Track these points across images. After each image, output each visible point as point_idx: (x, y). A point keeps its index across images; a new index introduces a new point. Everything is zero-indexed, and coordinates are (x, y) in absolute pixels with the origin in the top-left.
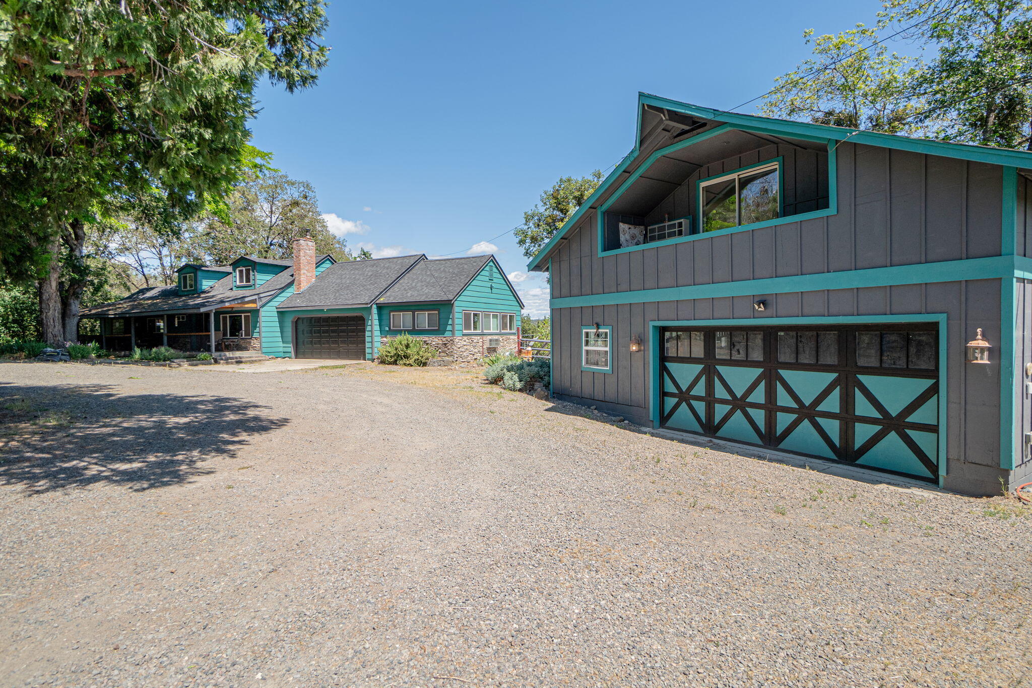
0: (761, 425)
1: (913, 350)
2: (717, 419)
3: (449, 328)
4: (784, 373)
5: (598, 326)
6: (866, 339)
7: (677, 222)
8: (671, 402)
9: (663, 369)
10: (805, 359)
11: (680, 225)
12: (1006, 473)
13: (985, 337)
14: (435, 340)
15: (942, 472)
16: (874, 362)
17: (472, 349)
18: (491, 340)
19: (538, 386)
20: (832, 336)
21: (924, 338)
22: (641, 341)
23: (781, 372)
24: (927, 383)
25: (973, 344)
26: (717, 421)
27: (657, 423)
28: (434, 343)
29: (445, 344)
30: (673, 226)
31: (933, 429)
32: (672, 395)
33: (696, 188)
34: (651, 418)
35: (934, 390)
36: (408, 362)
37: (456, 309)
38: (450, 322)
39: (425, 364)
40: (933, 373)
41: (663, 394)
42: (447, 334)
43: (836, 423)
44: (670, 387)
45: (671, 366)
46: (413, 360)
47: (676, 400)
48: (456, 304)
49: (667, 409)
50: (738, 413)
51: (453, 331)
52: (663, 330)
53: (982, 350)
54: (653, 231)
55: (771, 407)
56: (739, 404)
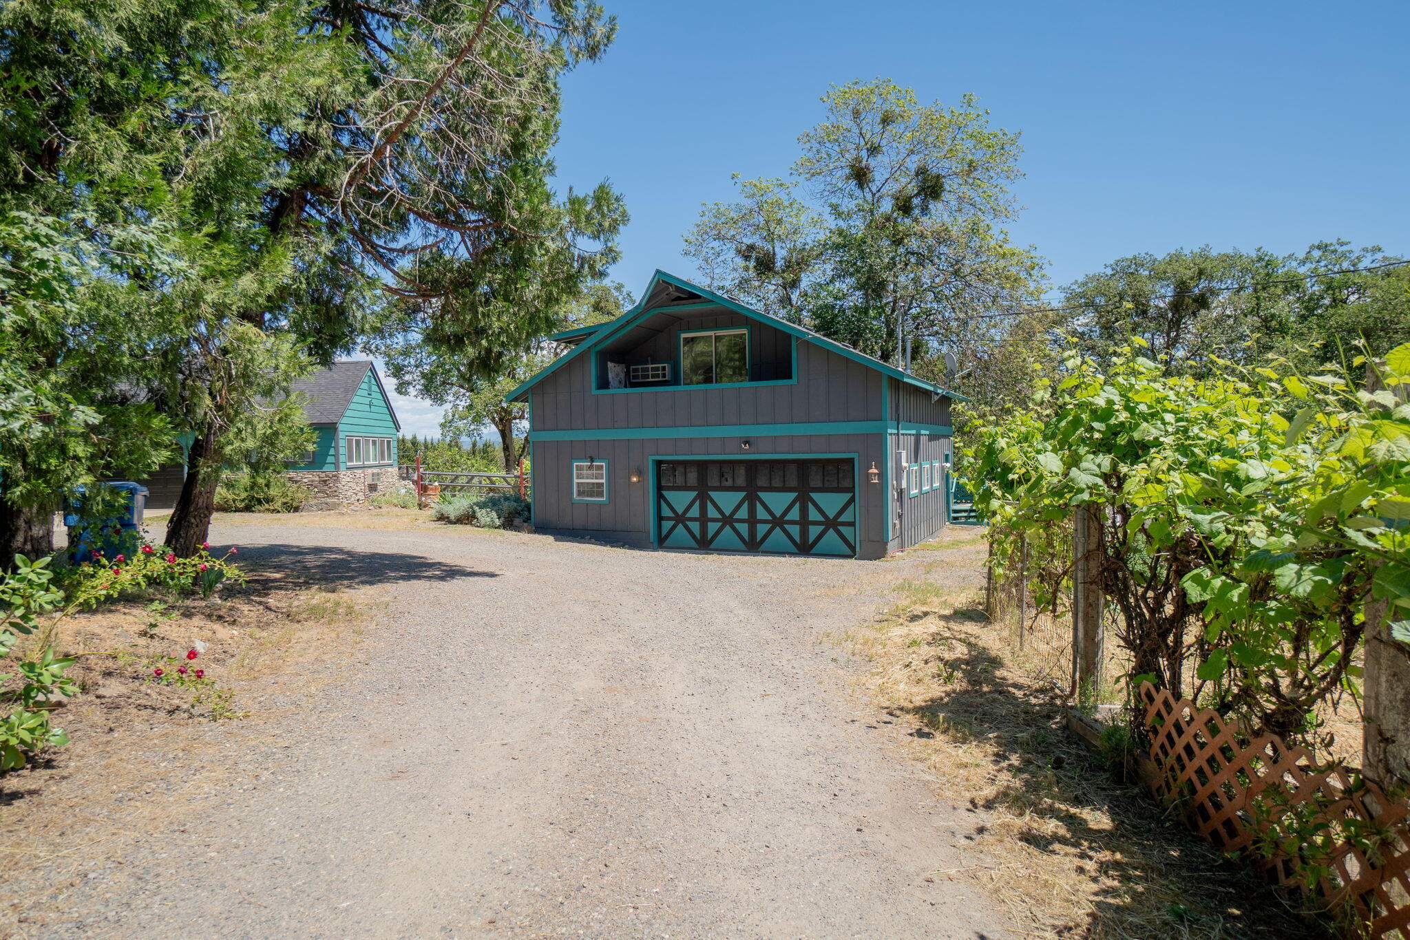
0: (746, 535)
1: (841, 475)
2: (710, 535)
3: (330, 459)
4: (762, 495)
5: (592, 460)
6: (814, 468)
7: (660, 365)
8: (667, 525)
9: (660, 497)
10: (777, 483)
11: (664, 368)
12: (886, 543)
13: (876, 468)
14: (308, 477)
15: (858, 549)
16: (819, 485)
17: (355, 487)
18: (373, 475)
19: (517, 521)
20: (793, 467)
21: (846, 468)
22: (640, 473)
23: (759, 494)
24: (848, 496)
25: (871, 471)
26: (710, 536)
27: (656, 544)
28: (305, 480)
29: (325, 481)
30: (657, 369)
31: (852, 524)
32: (669, 519)
33: (678, 338)
34: (652, 540)
35: (852, 500)
36: (272, 508)
37: (341, 435)
38: (332, 451)
39: (296, 509)
40: (851, 490)
41: (660, 518)
42: (327, 468)
43: (797, 527)
44: (666, 512)
45: (667, 494)
46: (279, 503)
47: (672, 523)
48: (341, 427)
49: (664, 532)
50: (728, 528)
51: (336, 465)
52: (659, 463)
53: (875, 474)
54: (636, 370)
55: (752, 521)
56: (728, 520)
